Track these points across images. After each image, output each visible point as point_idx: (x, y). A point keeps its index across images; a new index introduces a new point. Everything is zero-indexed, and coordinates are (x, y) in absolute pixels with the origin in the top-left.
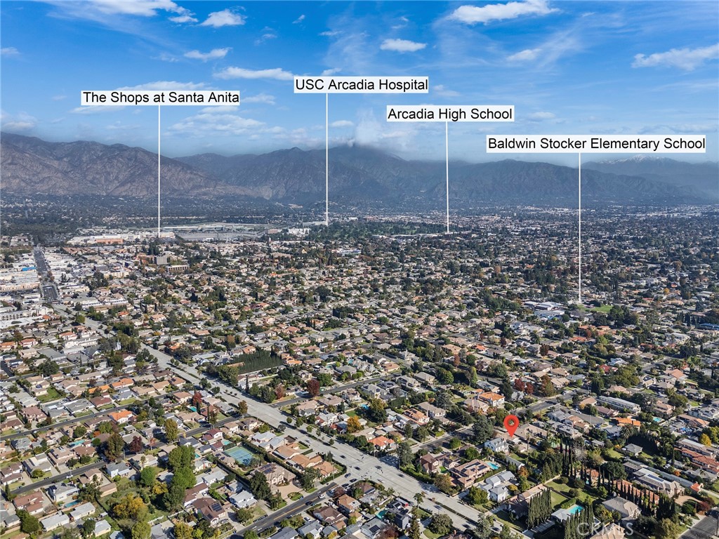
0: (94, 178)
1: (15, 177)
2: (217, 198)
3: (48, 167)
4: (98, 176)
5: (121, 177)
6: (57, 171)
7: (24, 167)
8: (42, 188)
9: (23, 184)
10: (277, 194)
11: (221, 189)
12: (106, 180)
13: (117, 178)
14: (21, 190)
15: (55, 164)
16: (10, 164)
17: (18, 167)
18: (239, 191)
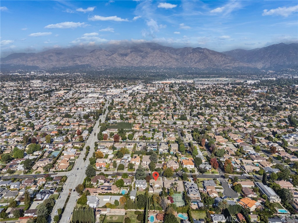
0: (186, 61)
1: (160, 61)
2: (233, 68)
3: (172, 57)
4: (188, 60)
5: (196, 60)
6: (175, 58)
7: (164, 58)
8: (168, 65)
9: (163, 64)
10: (265, 66)
11: (236, 65)
12: (191, 61)
13: (194, 61)
14: (161, 66)
15: (175, 56)
16: (160, 57)
17: (162, 58)
18: (245, 65)
